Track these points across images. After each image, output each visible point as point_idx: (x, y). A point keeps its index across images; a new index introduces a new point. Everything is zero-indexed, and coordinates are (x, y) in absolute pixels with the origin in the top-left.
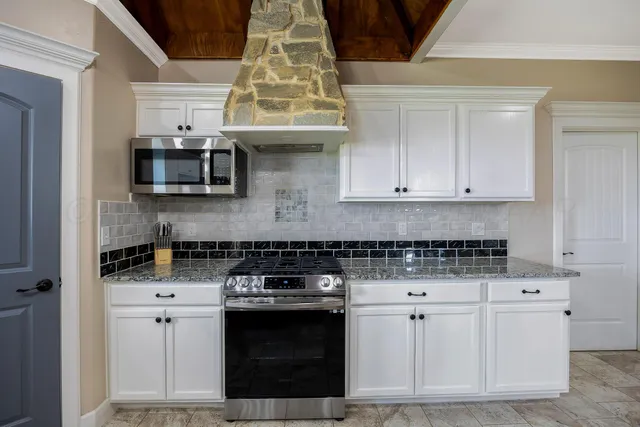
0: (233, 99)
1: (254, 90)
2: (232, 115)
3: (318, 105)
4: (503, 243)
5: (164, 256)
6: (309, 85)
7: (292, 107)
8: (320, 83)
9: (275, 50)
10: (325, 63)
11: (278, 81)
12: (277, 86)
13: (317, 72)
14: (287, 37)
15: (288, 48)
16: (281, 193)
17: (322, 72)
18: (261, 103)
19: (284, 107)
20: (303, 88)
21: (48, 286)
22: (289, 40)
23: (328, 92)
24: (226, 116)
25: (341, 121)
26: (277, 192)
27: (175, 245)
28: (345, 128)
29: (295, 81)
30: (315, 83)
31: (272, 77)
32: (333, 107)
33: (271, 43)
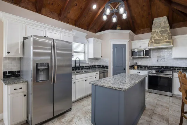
0: (150, 43)
1: (153, 40)
2: (150, 45)
3: (167, 42)
5: (136, 67)
6: (165, 38)
7: (161, 43)
8: (167, 38)
9: (157, 32)
10: (168, 33)
11: (158, 38)
12: (158, 39)
13: (166, 35)
14: (160, 29)
15: (160, 31)
16: (158, 57)
17: (167, 35)
18: (155, 43)
19: (159, 43)
20: (163, 39)
21: (125, 69)
22: (160, 30)
23: (169, 39)
24: (148, 46)
25: (172, 45)
26: (158, 56)
27: (137, 66)
28: (172, 46)
29: (162, 38)
30: (166, 38)
31: (157, 38)
32: (170, 42)
33: (157, 31)
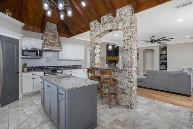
0: (45, 44)
1: (48, 42)
4: (81, 66)
10: (58, 39)
12: (52, 42)
14: (52, 34)
15: (52, 36)
18: (50, 45)
19: (54, 46)
21: (18, 73)
24: (43, 47)
29: (54, 42)
30: (57, 42)
33: (49, 34)
